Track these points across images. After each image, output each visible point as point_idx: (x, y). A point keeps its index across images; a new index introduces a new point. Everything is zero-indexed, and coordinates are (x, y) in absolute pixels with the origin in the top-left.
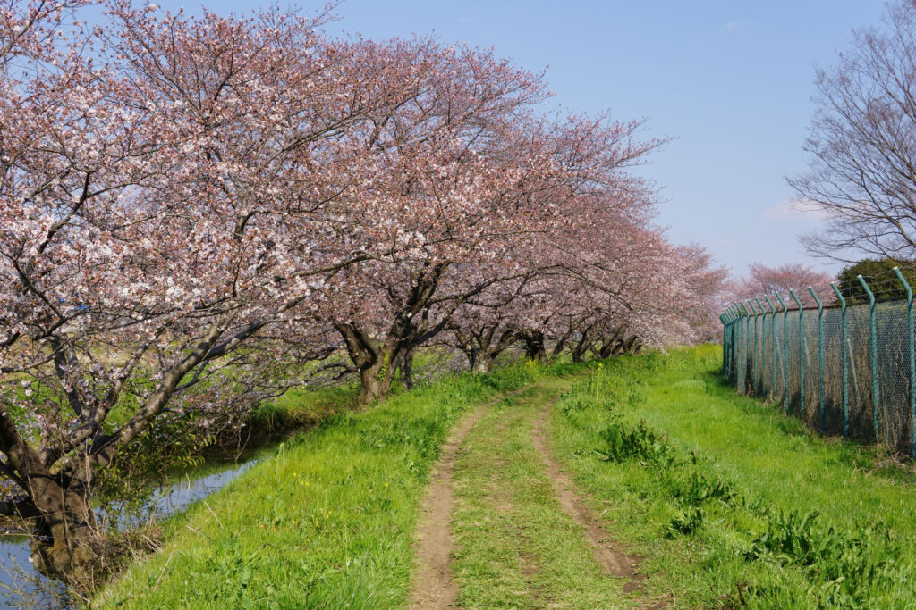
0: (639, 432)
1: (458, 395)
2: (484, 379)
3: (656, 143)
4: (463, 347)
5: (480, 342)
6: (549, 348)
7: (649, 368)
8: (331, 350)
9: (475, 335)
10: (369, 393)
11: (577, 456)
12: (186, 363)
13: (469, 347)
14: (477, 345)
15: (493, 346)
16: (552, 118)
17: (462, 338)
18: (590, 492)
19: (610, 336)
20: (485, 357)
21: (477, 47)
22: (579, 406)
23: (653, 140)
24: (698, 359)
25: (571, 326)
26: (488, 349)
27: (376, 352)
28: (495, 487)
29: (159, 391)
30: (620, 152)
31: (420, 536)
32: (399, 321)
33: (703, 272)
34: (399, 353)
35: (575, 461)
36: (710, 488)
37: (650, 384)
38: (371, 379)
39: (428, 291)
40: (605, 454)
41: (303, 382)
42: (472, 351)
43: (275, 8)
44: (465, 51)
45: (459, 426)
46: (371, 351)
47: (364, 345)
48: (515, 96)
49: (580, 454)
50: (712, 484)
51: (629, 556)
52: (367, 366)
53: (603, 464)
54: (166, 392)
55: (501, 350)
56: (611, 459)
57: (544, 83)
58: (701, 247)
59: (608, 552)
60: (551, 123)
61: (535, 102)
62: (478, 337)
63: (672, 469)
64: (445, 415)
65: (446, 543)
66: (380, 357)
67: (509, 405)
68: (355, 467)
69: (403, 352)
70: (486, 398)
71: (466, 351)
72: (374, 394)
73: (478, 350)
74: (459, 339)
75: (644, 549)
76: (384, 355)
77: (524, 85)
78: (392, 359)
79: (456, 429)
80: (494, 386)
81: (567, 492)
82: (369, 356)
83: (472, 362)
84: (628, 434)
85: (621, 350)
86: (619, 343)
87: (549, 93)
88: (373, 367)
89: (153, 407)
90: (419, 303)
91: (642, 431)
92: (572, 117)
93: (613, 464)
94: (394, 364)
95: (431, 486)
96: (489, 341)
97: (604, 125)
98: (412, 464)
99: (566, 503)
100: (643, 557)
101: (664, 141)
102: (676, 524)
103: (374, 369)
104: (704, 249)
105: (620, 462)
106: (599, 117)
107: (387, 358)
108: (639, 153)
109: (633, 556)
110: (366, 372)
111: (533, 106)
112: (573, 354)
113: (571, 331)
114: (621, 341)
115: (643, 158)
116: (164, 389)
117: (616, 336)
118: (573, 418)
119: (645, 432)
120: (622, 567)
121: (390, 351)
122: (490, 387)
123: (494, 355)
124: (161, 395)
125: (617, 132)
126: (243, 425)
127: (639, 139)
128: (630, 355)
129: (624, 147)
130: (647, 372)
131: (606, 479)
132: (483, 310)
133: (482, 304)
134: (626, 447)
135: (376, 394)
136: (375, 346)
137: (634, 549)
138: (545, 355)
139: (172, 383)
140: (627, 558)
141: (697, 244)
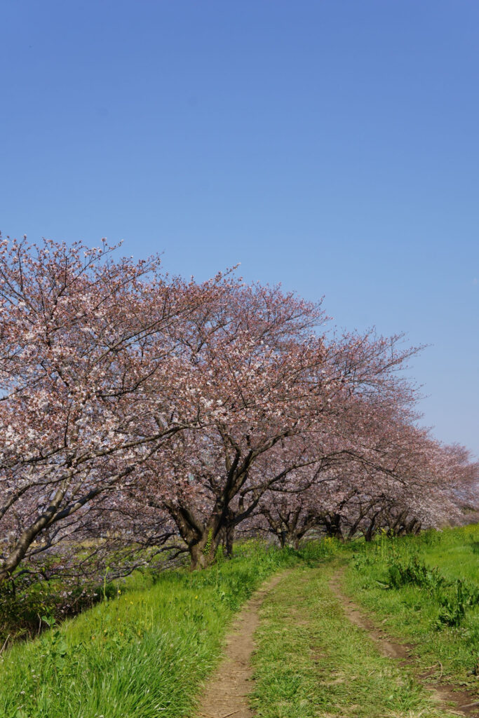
0: (413, 567)
1: (269, 560)
2: (291, 551)
3: (413, 350)
4: (274, 531)
5: (287, 526)
6: (345, 531)
7: (427, 543)
8: (168, 536)
9: (284, 521)
10: (197, 564)
11: (364, 590)
12: (38, 524)
13: (280, 531)
14: (285, 528)
15: (299, 527)
16: (329, 337)
17: (273, 523)
18: (373, 610)
19: (394, 521)
20: (293, 538)
21: (268, 284)
22: (368, 563)
23: (411, 349)
24: (467, 536)
25: (361, 513)
26: (295, 531)
27: (201, 530)
28: (294, 611)
29: (16, 548)
30: (386, 360)
31: (228, 642)
32: (219, 504)
33: (465, 465)
34: (221, 531)
35: (361, 594)
36: (472, 597)
37: (428, 553)
38: (198, 553)
39: (241, 479)
40: (385, 583)
41: (145, 562)
42: (282, 533)
43: (109, 261)
44: (259, 287)
45: (270, 581)
46: (198, 531)
47: (191, 525)
48: (300, 320)
49: (366, 588)
50: (475, 593)
51: (405, 645)
52: (195, 542)
53: (385, 591)
54: (21, 549)
55: (305, 532)
56: (391, 587)
57: (322, 310)
58: (461, 446)
59: (386, 643)
60: (330, 340)
61: (316, 325)
62: (286, 522)
63: (441, 588)
64: (257, 572)
65: (250, 646)
66: (204, 534)
67: (312, 567)
68: (176, 598)
69: (224, 529)
70: (292, 564)
71: (277, 534)
72: (201, 565)
73: (287, 532)
74: (271, 525)
75: (417, 639)
76: (208, 532)
77: (307, 312)
78: (215, 536)
79: (266, 583)
80: (300, 556)
81: (355, 612)
82: (196, 535)
83: (283, 542)
84: (404, 569)
85: (404, 533)
86: (402, 527)
87: (326, 318)
88: (200, 543)
89: (11, 562)
90: (234, 489)
91: (416, 566)
92: (346, 335)
93: (392, 592)
94: (217, 540)
95: (240, 613)
96: (295, 523)
97: (371, 339)
98: (224, 594)
99: (353, 618)
100: (415, 645)
101: (420, 348)
102: (442, 619)
103: (201, 544)
104: (464, 447)
105: (398, 588)
106: (366, 333)
107: (210, 535)
108: (400, 360)
109: (408, 644)
110: (194, 547)
111: (314, 328)
112: (366, 536)
113: (362, 517)
114: (403, 524)
115: (404, 363)
116: (21, 546)
117: (399, 521)
118: (363, 571)
119: (418, 567)
120: (398, 653)
121: (213, 529)
122: (296, 557)
123: (300, 536)
124: (18, 552)
125: (382, 344)
126: (95, 595)
127: (400, 348)
128: (412, 536)
129: (388, 355)
130: (425, 545)
131: (387, 600)
132: (288, 496)
133: (286, 491)
134: (404, 578)
135: (203, 565)
136: (200, 525)
137: (409, 639)
138: (342, 537)
139: (26, 541)
140: (402, 647)
141: (458, 444)
